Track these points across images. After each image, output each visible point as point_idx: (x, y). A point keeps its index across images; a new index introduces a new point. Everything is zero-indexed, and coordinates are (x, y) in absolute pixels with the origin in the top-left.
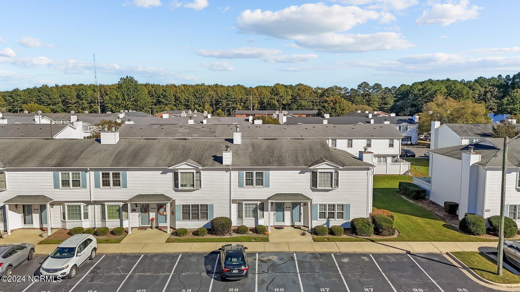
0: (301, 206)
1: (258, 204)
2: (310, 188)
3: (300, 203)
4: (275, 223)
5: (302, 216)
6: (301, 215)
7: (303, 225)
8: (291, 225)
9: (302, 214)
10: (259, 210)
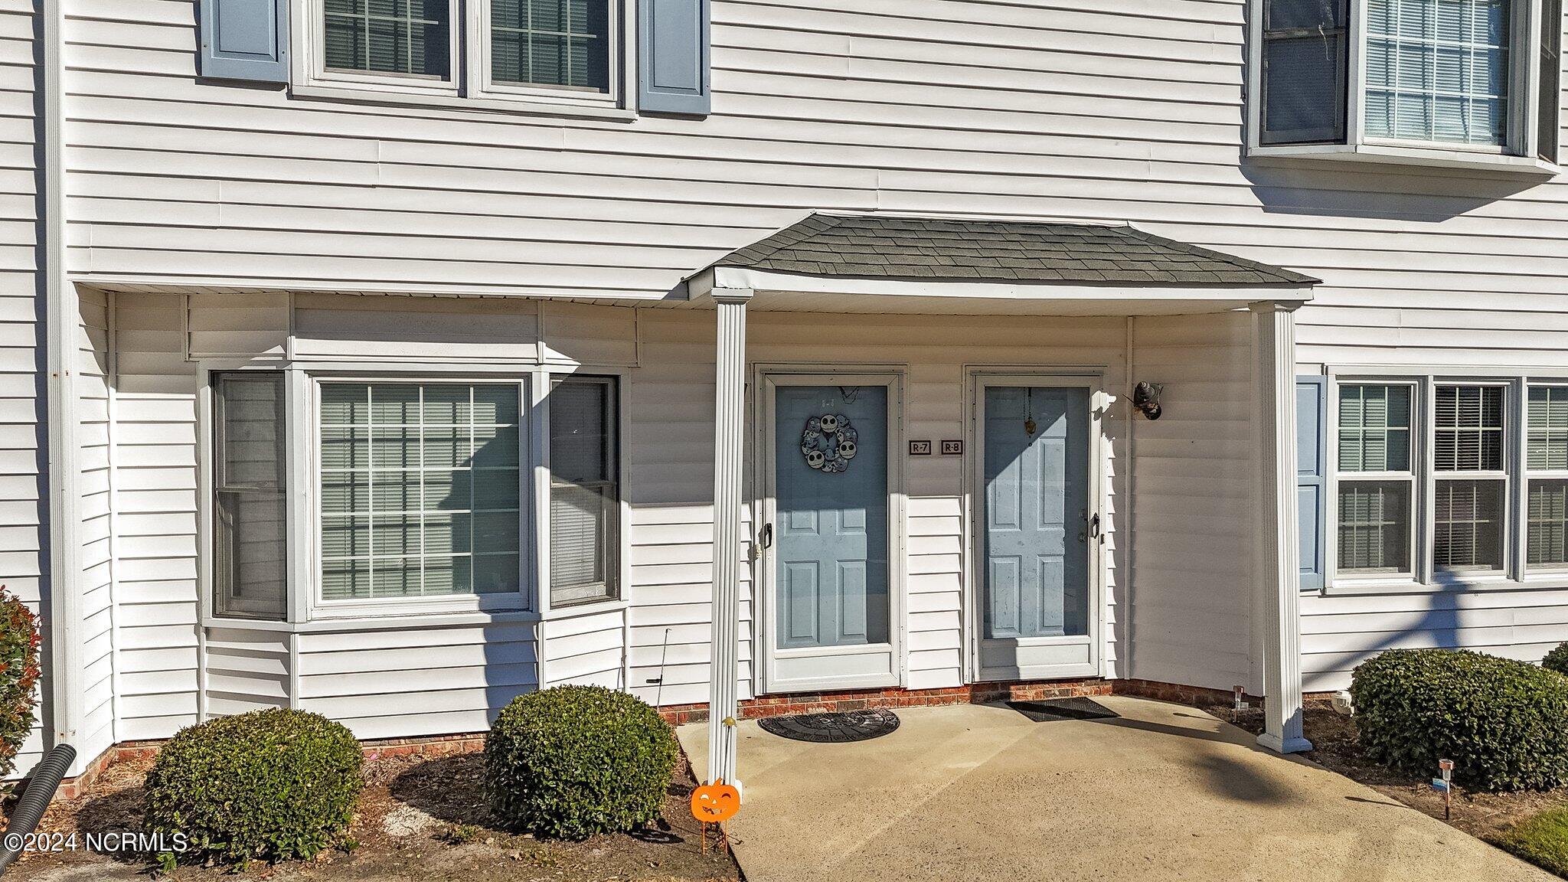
0: (1096, 425)
1: (542, 389)
2: (1233, 156)
3: (1085, 394)
4: (773, 667)
5: (1103, 558)
6: (1093, 542)
7: (1116, 678)
8: (974, 673)
9: (1107, 526)
10: (543, 476)
